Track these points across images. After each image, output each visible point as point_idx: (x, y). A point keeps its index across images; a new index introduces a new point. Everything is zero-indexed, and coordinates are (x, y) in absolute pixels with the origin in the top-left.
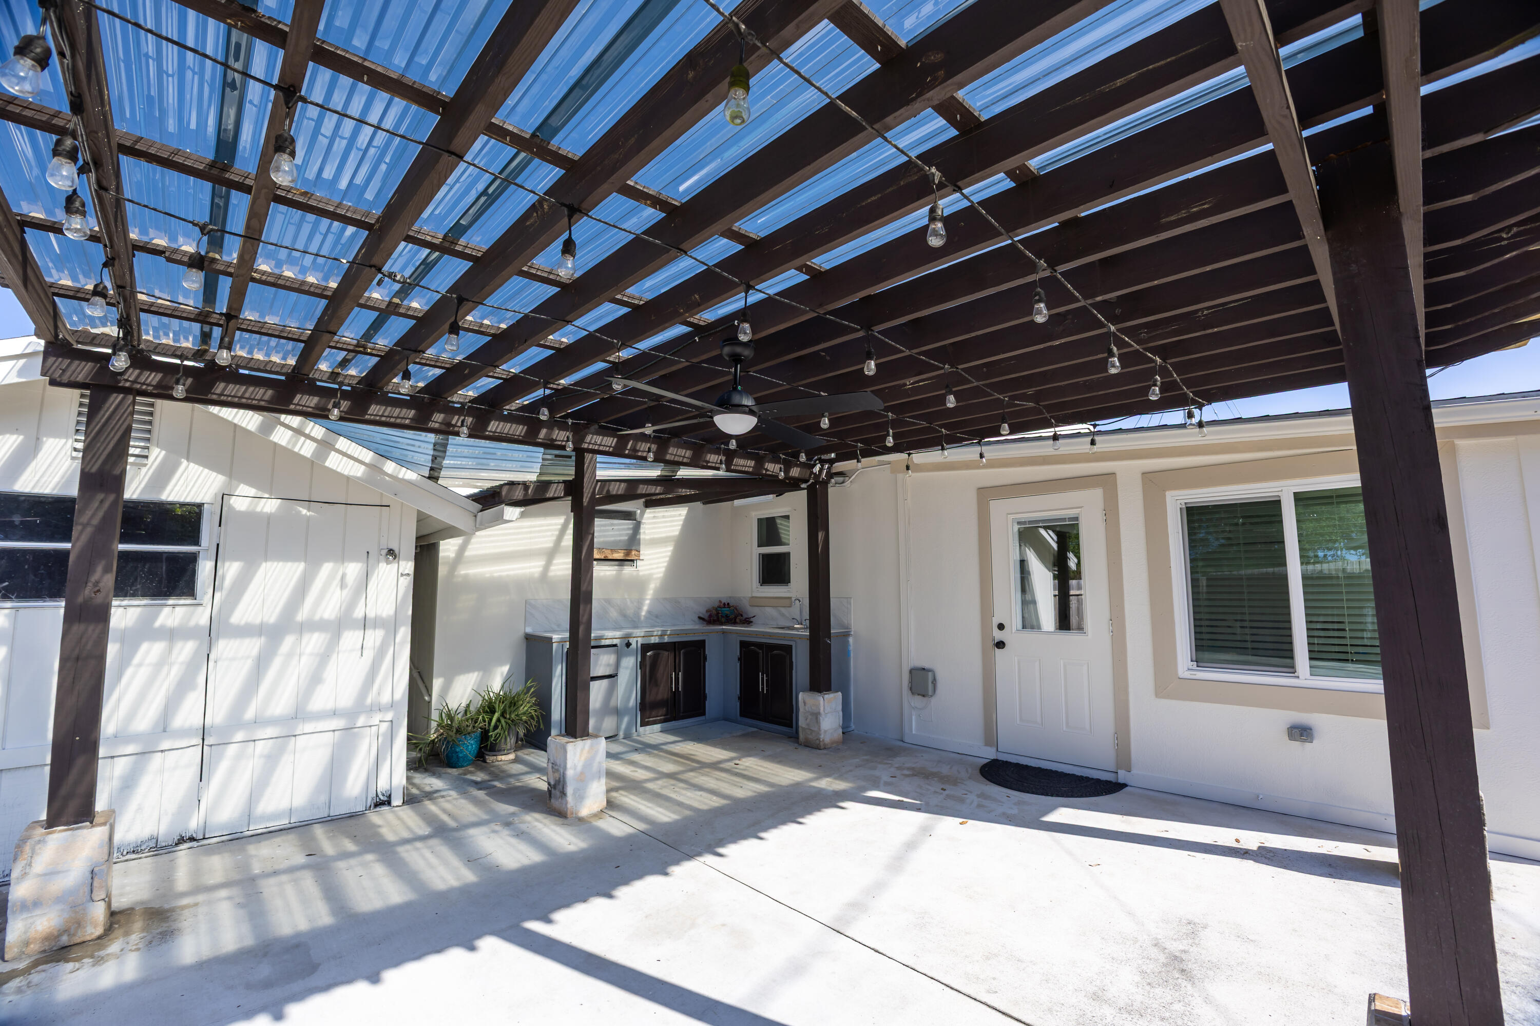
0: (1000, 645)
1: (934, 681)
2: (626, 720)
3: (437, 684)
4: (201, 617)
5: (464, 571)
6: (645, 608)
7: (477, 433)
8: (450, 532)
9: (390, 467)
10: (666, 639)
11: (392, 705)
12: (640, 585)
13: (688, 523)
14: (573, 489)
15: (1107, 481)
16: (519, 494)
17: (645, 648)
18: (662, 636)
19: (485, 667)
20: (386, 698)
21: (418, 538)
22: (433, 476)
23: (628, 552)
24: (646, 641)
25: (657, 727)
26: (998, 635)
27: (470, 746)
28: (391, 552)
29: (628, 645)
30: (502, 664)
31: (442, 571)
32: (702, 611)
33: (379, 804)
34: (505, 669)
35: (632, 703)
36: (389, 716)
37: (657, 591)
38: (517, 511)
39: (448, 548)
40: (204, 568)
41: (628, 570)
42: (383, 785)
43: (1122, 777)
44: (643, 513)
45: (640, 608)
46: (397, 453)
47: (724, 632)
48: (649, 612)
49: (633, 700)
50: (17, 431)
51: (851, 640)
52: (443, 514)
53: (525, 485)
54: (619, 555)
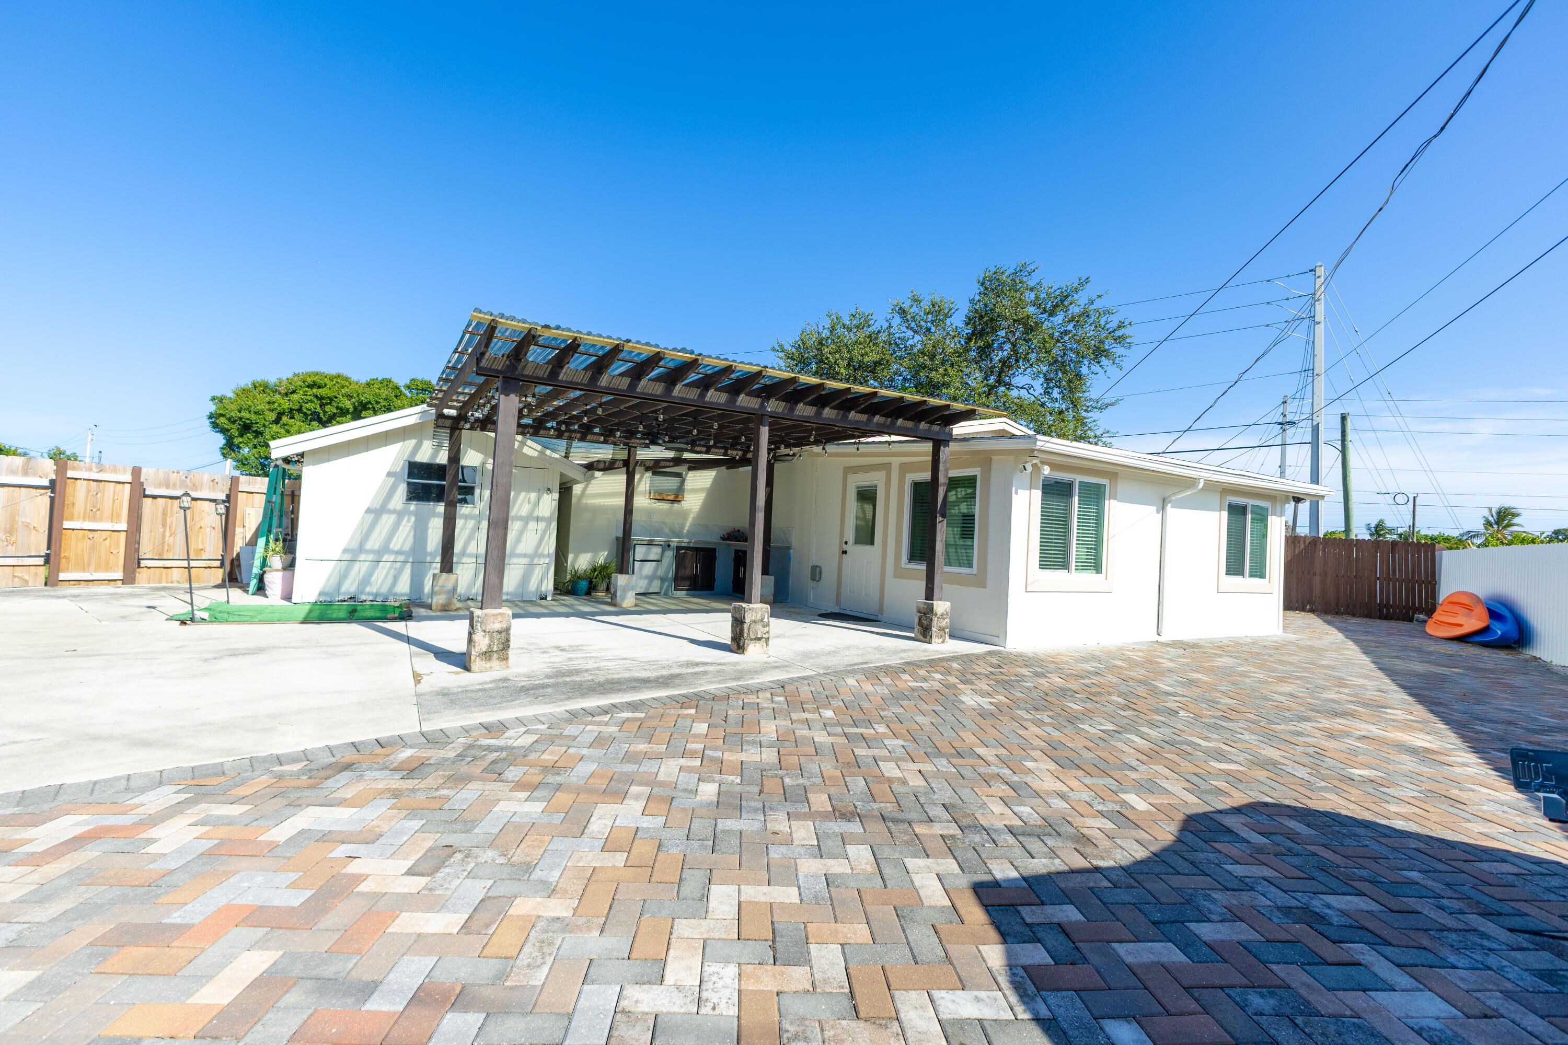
0: (845, 552)
1: (821, 573)
2: (666, 584)
3: (571, 557)
4: (477, 511)
5: (584, 501)
6: (686, 528)
7: (583, 439)
8: (577, 482)
9: (548, 452)
10: (691, 545)
11: (548, 556)
12: (684, 514)
13: (716, 481)
14: (626, 463)
15: (887, 467)
16: (601, 466)
17: (679, 548)
18: (689, 543)
19: (595, 551)
20: (546, 552)
21: (560, 484)
22: (567, 457)
23: (677, 496)
24: (679, 545)
25: (684, 592)
26: (845, 547)
27: (584, 585)
28: (549, 489)
29: (669, 546)
30: (604, 550)
31: (574, 500)
32: (723, 532)
33: (542, 599)
34: (606, 553)
35: (670, 575)
36: (547, 560)
37: (694, 519)
38: (601, 473)
39: (577, 489)
40: (477, 492)
41: (676, 506)
42: (544, 588)
43: (880, 617)
44: (687, 474)
45: (683, 529)
46: (551, 446)
47: (728, 545)
48: (688, 531)
49: (671, 574)
50: (415, 438)
51: (792, 551)
52: (572, 474)
53: (605, 462)
54: (671, 498)
